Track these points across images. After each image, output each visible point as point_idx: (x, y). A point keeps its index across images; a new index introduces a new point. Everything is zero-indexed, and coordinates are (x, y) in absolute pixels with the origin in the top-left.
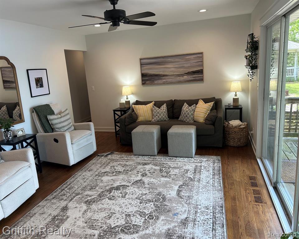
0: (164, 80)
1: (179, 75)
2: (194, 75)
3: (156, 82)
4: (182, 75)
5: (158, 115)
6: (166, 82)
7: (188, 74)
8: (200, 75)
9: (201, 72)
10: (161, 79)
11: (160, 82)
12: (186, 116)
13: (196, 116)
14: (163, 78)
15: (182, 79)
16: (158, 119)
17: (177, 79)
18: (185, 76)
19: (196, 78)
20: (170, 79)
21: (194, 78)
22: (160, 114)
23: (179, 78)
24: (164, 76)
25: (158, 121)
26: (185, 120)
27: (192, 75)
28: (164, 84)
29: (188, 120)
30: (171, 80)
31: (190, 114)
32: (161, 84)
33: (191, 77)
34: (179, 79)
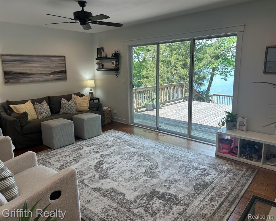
0: (31, 79)
1: (45, 74)
2: (59, 74)
3: (22, 81)
4: (49, 74)
5: (45, 111)
6: (33, 80)
7: (54, 73)
8: (64, 75)
9: (64, 72)
10: (28, 77)
11: (27, 80)
12: (71, 108)
13: (79, 107)
14: (30, 76)
15: (48, 77)
16: (46, 115)
17: (44, 78)
18: (52, 75)
19: (61, 77)
20: (37, 77)
21: (59, 77)
22: (46, 110)
23: (46, 76)
24: (31, 74)
25: (46, 117)
26: (69, 112)
27: (58, 74)
28: (31, 82)
29: (73, 111)
30: (39, 78)
31: (73, 106)
32: (28, 82)
33: (56, 76)
34: (46, 78)
